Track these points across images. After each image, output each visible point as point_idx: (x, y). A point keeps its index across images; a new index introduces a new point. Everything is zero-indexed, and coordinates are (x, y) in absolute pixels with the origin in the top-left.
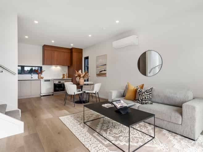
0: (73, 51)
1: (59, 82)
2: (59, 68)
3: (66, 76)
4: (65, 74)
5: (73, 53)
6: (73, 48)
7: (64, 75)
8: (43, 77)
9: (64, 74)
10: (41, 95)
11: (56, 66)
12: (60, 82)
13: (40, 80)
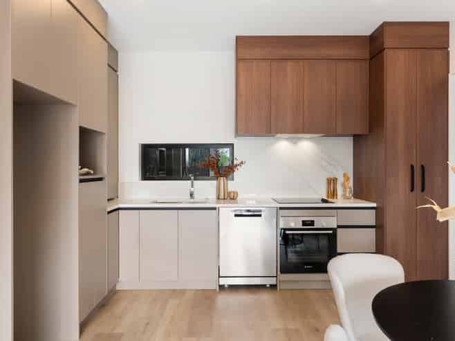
0: (388, 43)
1: (304, 223)
2: (306, 146)
3: (344, 186)
4: (341, 180)
5: (388, 55)
6: (385, 25)
7: (332, 182)
8: (236, 193)
9: (335, 180)
10: (223, 282)
11: (295, 141)
12: (312, 223)
13: (215, 209)
